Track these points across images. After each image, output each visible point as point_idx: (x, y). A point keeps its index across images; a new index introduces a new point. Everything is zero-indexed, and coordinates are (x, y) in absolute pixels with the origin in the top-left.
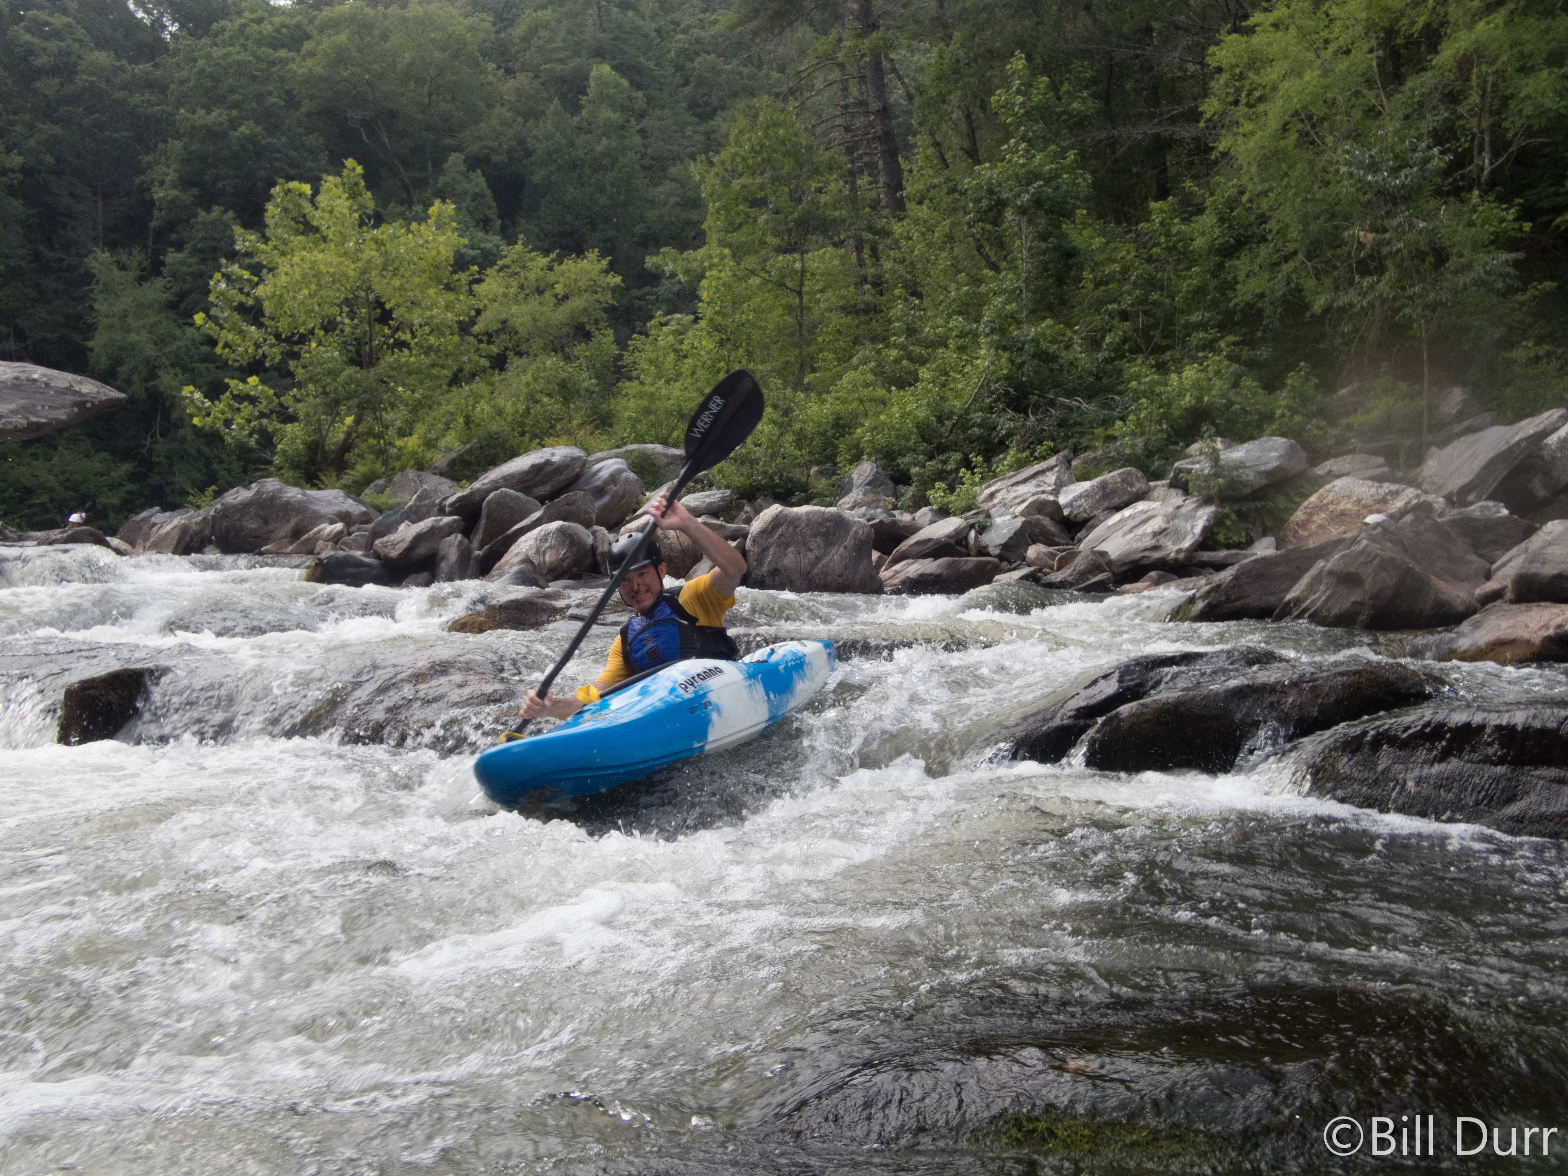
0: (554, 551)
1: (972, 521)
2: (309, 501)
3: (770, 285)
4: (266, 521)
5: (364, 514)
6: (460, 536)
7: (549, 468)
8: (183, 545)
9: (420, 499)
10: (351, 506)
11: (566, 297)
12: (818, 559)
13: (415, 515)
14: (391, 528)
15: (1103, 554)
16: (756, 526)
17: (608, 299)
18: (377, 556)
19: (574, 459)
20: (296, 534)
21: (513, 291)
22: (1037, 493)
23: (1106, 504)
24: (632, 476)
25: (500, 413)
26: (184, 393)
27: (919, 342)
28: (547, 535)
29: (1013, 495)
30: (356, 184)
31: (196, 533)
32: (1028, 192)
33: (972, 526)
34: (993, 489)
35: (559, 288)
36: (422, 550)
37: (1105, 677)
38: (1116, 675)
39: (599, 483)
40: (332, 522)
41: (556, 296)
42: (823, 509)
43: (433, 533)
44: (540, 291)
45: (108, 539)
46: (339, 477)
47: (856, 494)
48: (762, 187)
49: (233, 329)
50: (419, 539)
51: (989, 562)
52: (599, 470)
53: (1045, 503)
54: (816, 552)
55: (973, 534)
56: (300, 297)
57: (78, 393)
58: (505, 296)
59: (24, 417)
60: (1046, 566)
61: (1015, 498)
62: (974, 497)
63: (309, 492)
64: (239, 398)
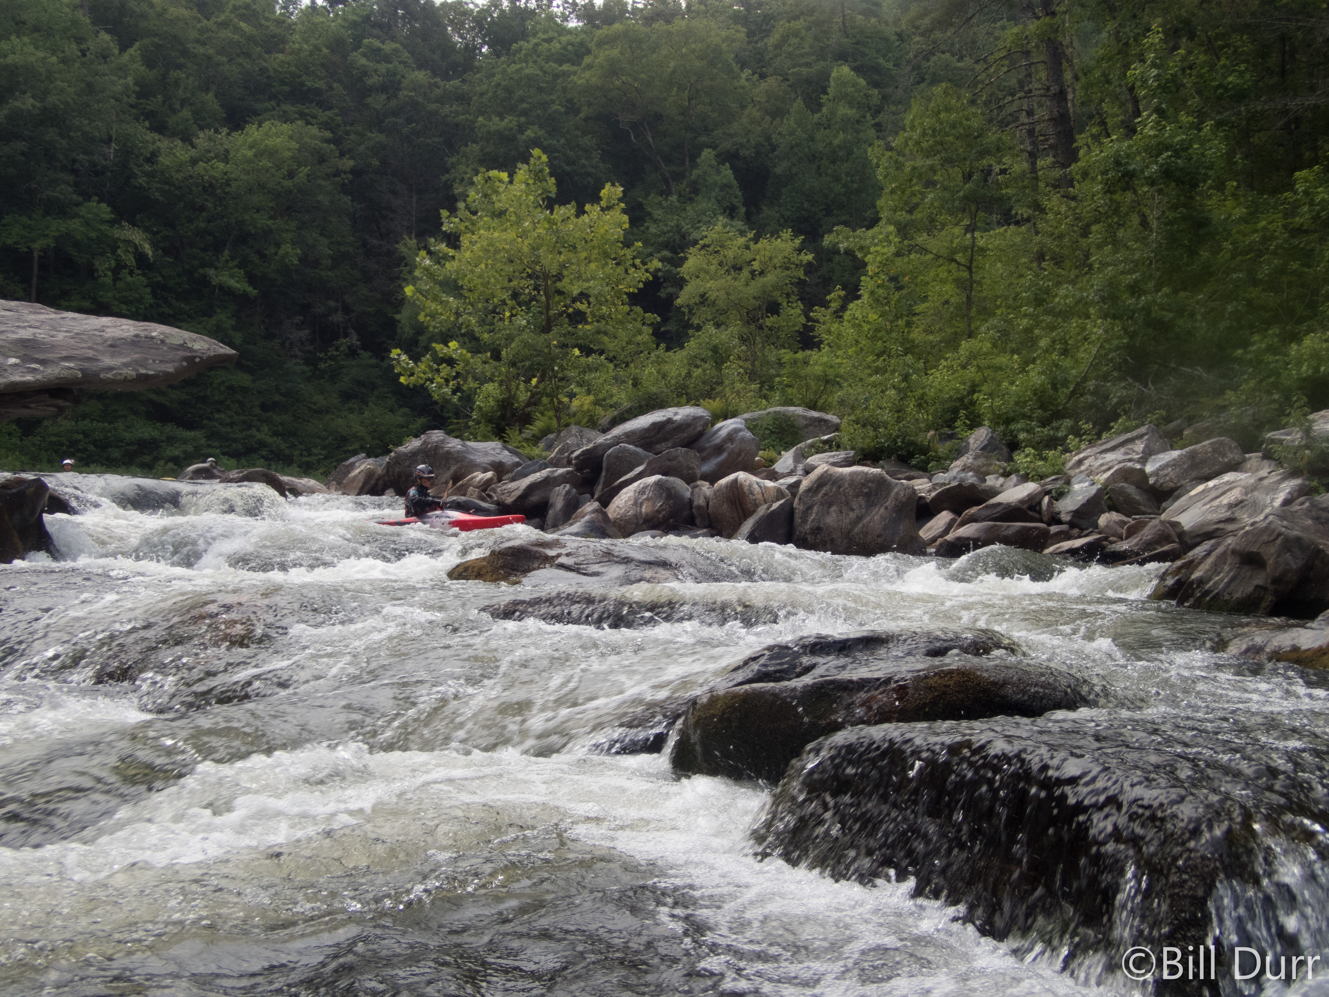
0: (650, 503)
1: (1049, 487)
2: (467, 452)
3: (941, 261)
5: (514, 464)
6: (568, 486)
7: (670, 426)
8: (368, 487)
9: (561, 451)
10: (509, 458)
11: (762, 273)
12: (859, 519)
15: (1176, 525)
16: (804, 484)
17: (801, 274)
18: (498, 502)
19: (696, 419)
20: (456, 479)
21: (713, 268)
22: (1124, 461)
23: (1194, 474)
24: (748, 435)
25: (664, 376)
26: (392, 356)
27: (1049, 312)
28: (646, 487)
29: (1100, 462)
30: (541, 171)
31: (381, 477)
32: (1156, 163)
33: (1048, 493)
34: (1081, 456)
35: (756, 265)
36: (535, 497)
39: (718, 441)
40: (485, 470)
41: (753, 272)
42: (870, 470)
43: (547, 483)
44: (737, 268)
47: (967, 459)
48: (933, 169)
49: (436, 299)
50: (532, 488)
52: (720, 429)
53: (1132, 471)
54: (857, 512)
55: (1046, 499)
56: (478, 270)
57: (190, 349)
58: (707, 272)
59: (134, 370)
60: (1113, 535)
61: (1102, 465)
62: (1063, 464)
63: (468, 443)
64: (439, 360)
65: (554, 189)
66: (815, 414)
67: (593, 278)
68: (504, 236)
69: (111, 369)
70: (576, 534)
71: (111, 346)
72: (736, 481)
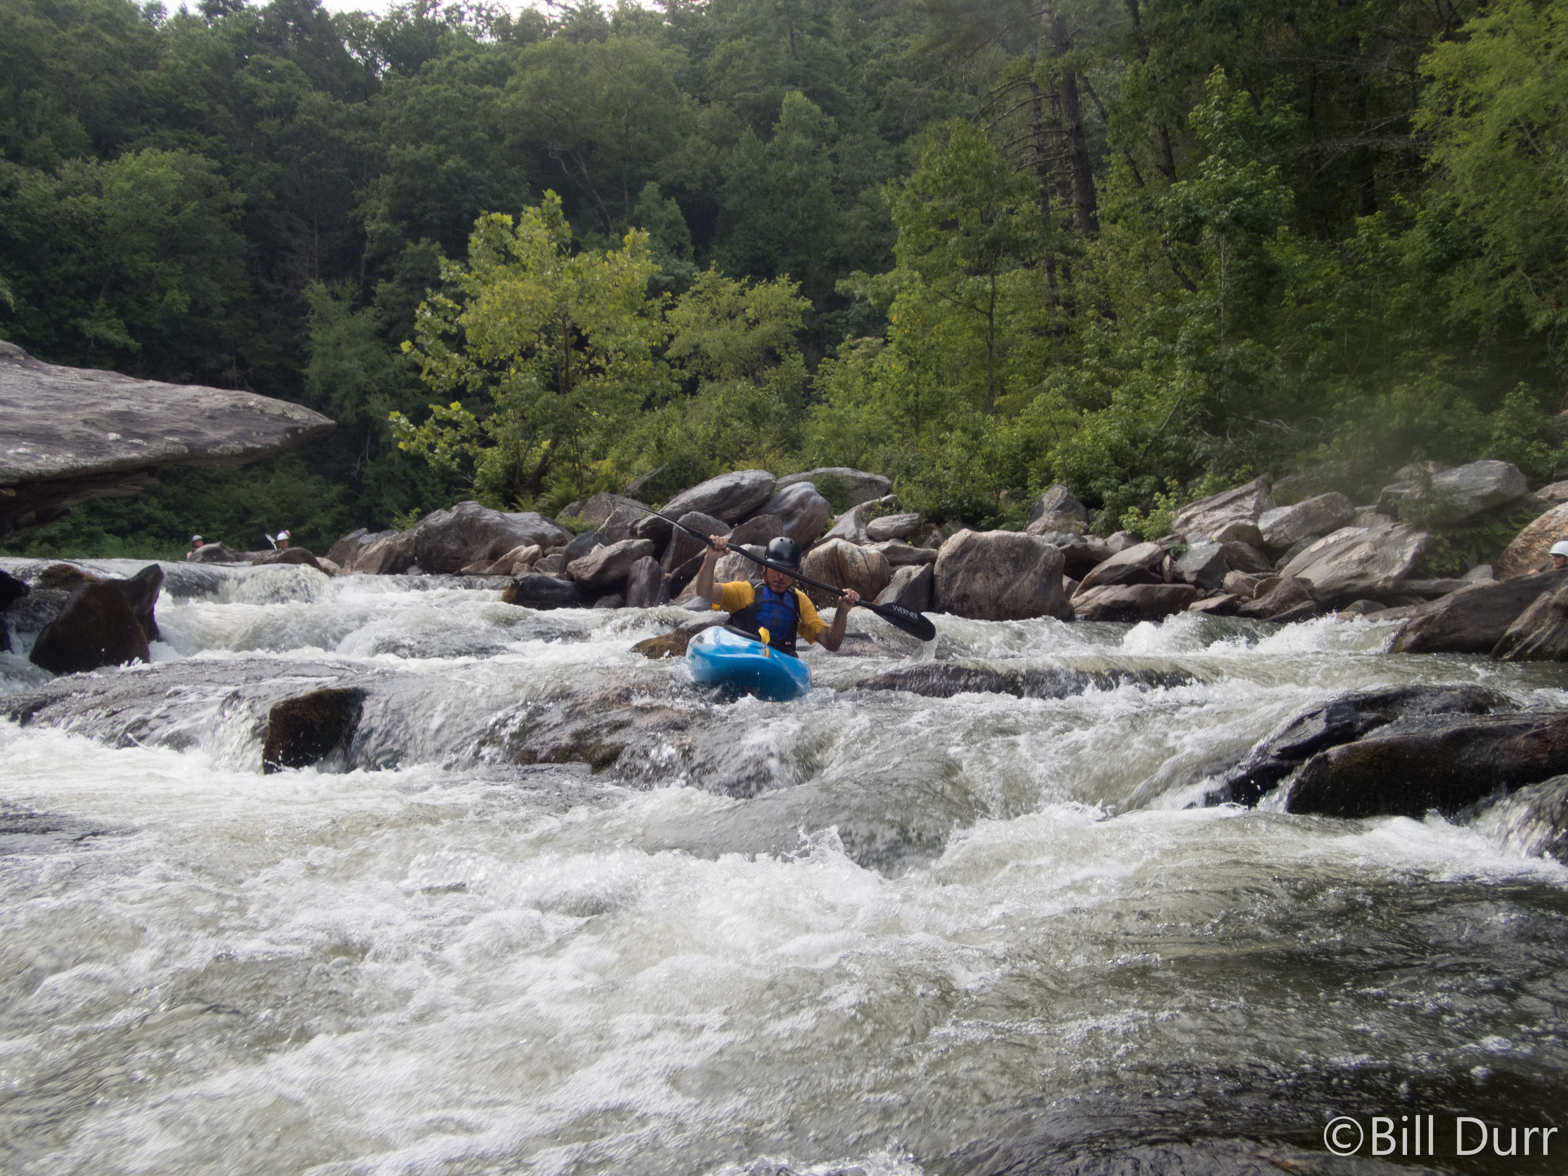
1: (1166, 547)
2: (506, 524)
4: (465, 543)
5: (559, 536)
6: (650, 559)
7: (739, 491)
8: (387, 565)
9: (612, 521)
10: (547, 528)
12: (1008, 585)
13: (608, 538)
14: (584, 550)
15: (1306, 582)
16: (945, 550)
17: (798, 323)
18: (571, 578)
19: (763, 483)
20: (494, 555)
21: (705, 316)
22: (1235, 518)
23: (1308, 530)
24: (821, 499)
26: (390, 419)
27: (1113, 364)
29: (1210, 520)
30: (555, 214)
31: (400, 554)
32: (1227, 209)
33: (1167, 552)
34: (1189, 513)
35: (750, 313)
36: (613, 572)
37: (1312, 716)
38: (1324, 714)
39: (787, 506)
40: (528, 544)
41: (747, 320)
42: (1012, 534)
44: (732, 316)
45: (318, 559)
48: (952, 210)
49: (437, 356)
50: (611, 561)
51: (1184, 590)
52: (788, 494)
53: (1245, 528)
54: (1005, 578)
55: (1167, 559)
56: (500, 324)
57: (291, 420)
58: (699, 321)
59: (240, 443)
60: (1244, 594)
61: (1212, 523)
62: (1169, 522)
63: (506, 514)
64: (442, 423)
65: (569, 234)
66: (863, 475)
69: (217, 443)
70: (698, 609)
71: (210, 417)
72: (835, 548)
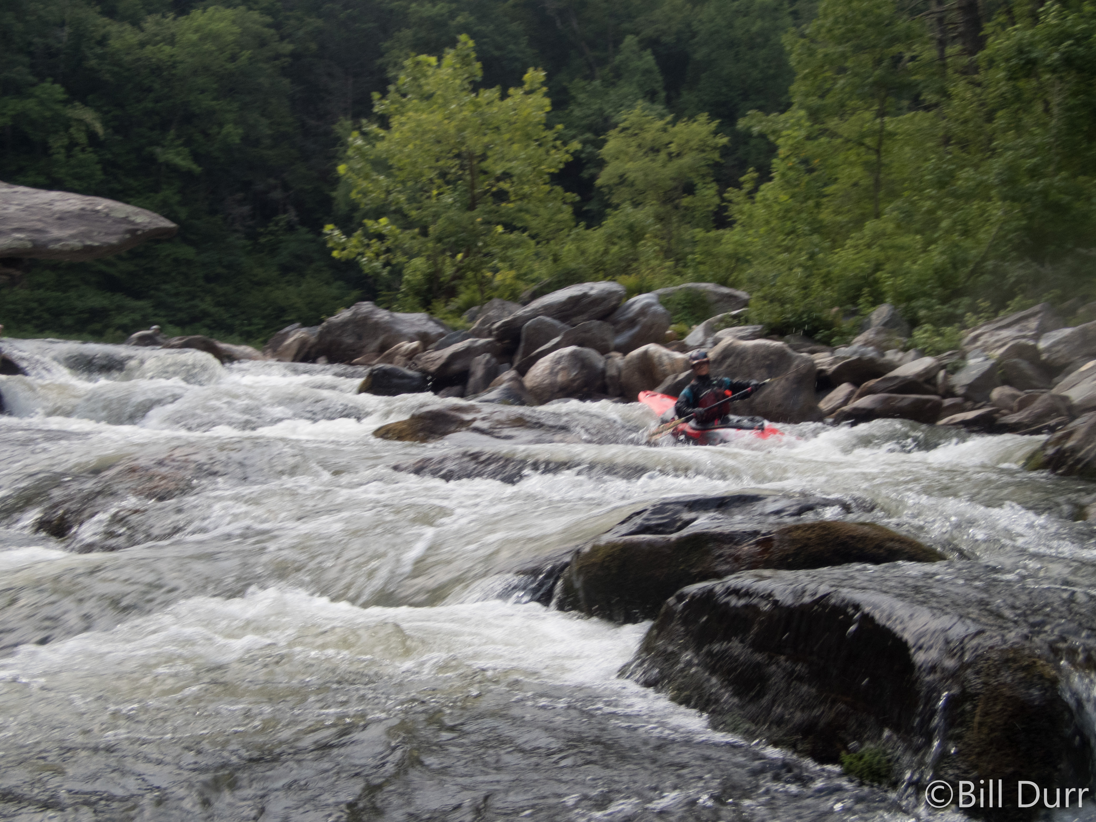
0: (565, 373)
1: (945, 362)
2: (395, 322)
3: (850, 145)
4: (360, 337)
5: (439, 334)
8: (301, 355)
9: (483, 323)
11: (679, 155)
15: (1066, 399)
17: (716, 156)
18: (419, 370)
19: (611, 293)
20: (383, 348)
21: (632, 150)
22: (1018, 337)
23: (1085, 351)
25: (583, 253)
26: (325, 231)
29: (995, 338)
30: (468, 55)
31: (314, 346)
32: (1058, 51)
33: (944, 367)
34: (978, 332)
35: (673, 148)
36: (456, 367)
39: (631, 315)
40: (412, 340)
41: (670, 154)
42: (772, 343)
43: (469, 352)
44: (655, 150)
46: (446, 304)
47: (868, 335)
48: (844, 56)
49: (367, 177)
50: (454, 357)
52: (633, 303)
53: (1025, 347)
55: (942, 374)
57: (132, 223)
58: (626, 154)
59: (80, 241)
60: (1006, 408)
61: (997, 341)
62: (960, 340)
63: (396, 314)
64: (369, 236)
65: (480, 73)
66: (725, 290)
67: (516, 158)
68: (432, 117)
69: (59, 240)
70: (493, 401)
71: (59, 218)
